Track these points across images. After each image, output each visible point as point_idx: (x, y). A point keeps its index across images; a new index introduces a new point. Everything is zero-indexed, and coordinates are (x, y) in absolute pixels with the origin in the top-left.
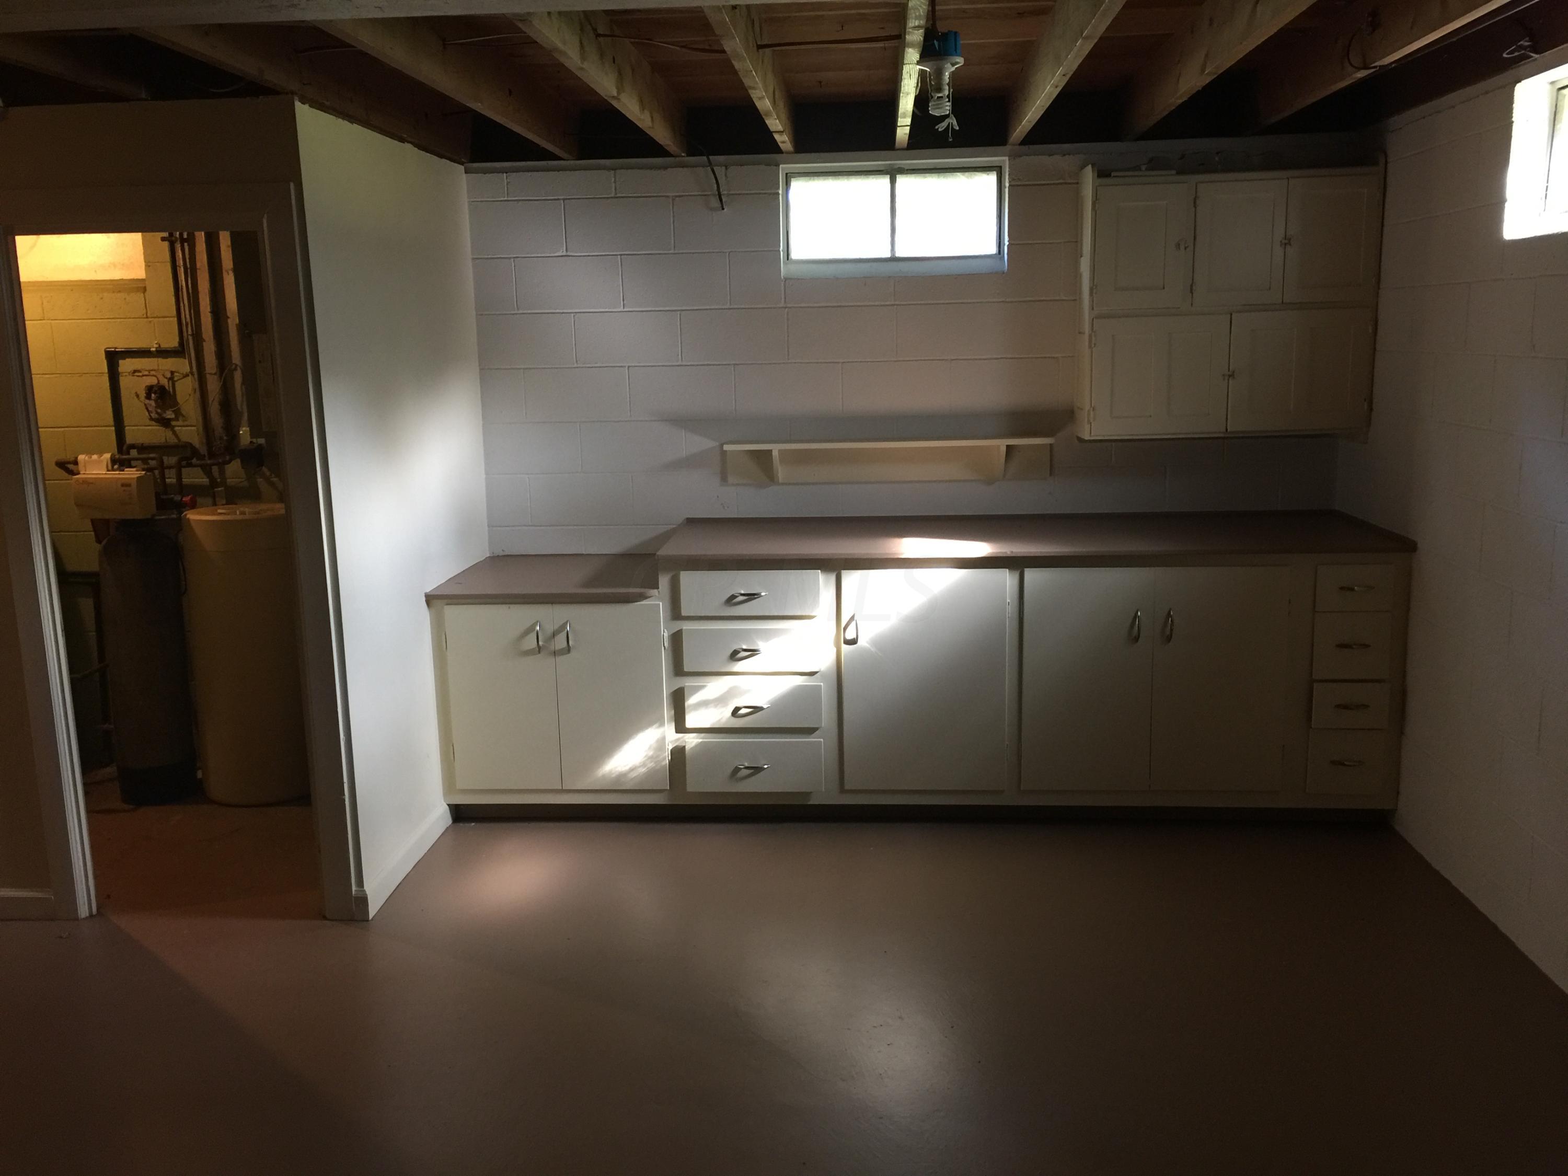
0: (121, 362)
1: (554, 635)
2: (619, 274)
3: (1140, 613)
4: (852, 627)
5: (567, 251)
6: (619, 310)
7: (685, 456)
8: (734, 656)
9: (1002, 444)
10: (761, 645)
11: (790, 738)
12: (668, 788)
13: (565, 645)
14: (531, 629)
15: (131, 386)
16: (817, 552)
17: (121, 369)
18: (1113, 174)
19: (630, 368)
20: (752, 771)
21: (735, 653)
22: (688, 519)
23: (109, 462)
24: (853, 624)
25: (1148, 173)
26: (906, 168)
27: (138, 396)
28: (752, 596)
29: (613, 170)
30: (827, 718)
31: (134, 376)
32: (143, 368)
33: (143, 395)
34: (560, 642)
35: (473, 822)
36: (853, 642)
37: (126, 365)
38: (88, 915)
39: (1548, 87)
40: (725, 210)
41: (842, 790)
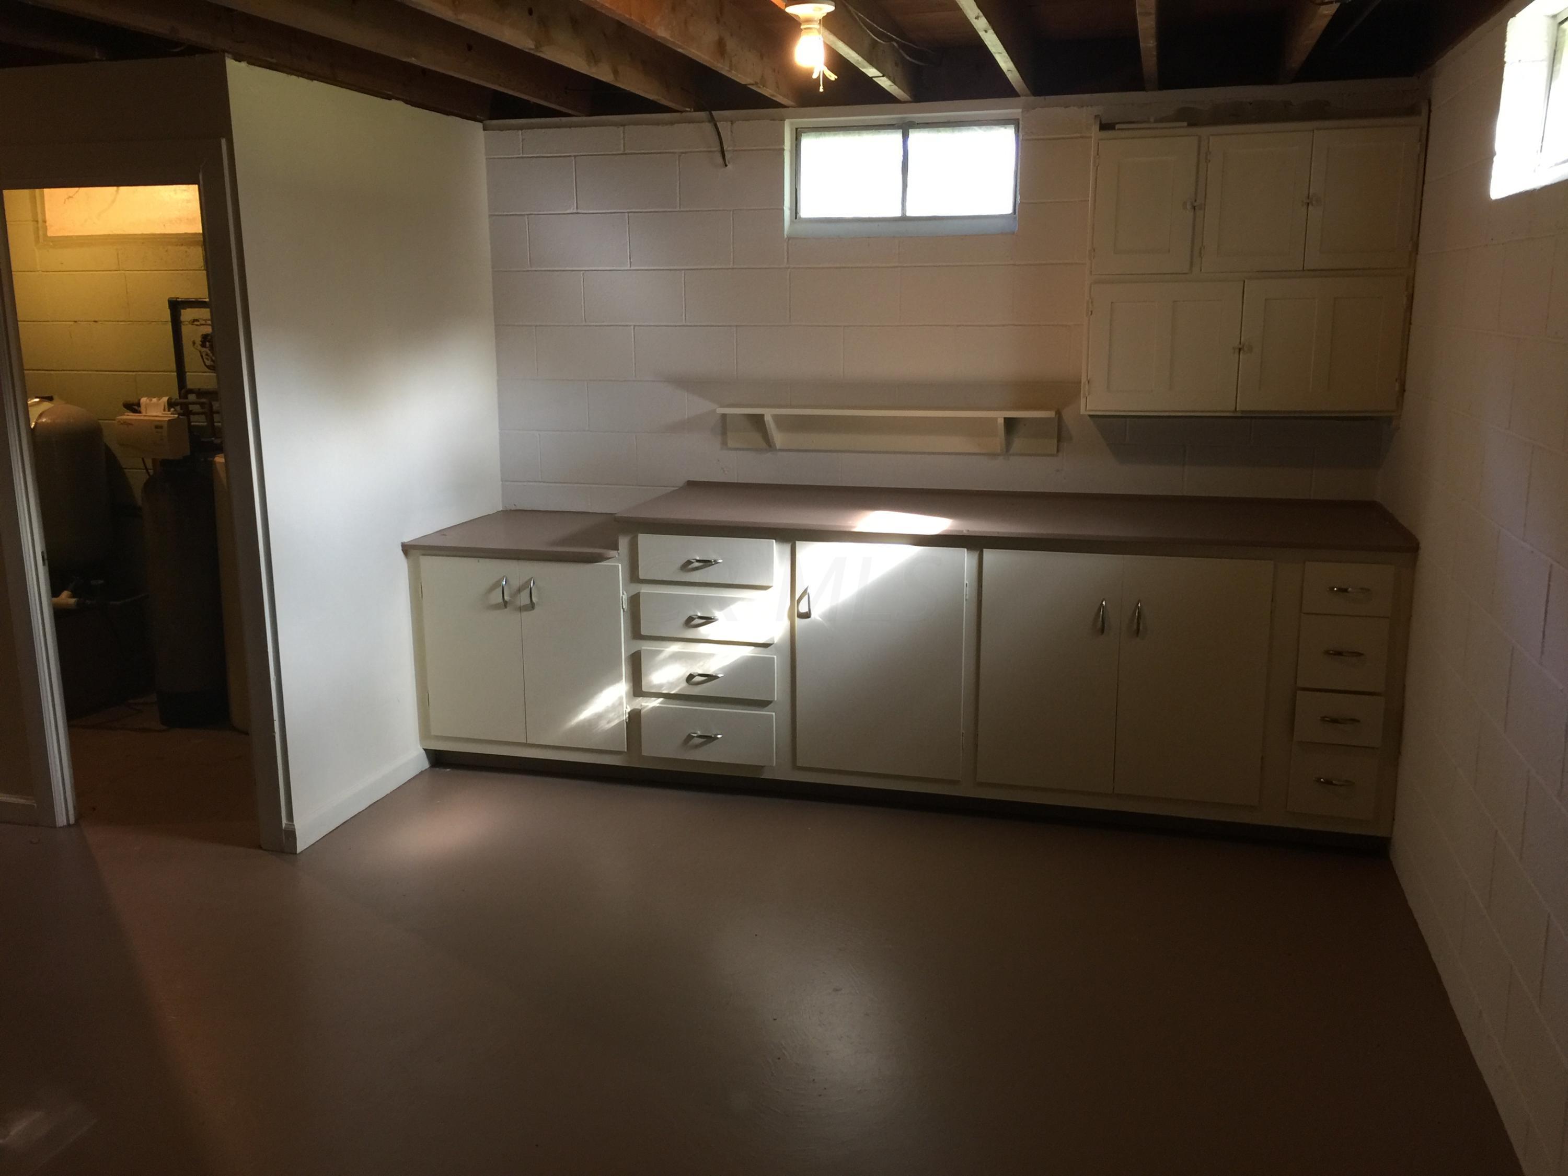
0: (183, 311)
1: (519, 590)
2: (626, 232)
3: (1106, 603)
4: (804, 601)
5: (577, 208)
6: (626, 268)
7: (686, 417)
8: (690, 622)
9: (1000, 416)
10: (717, 614)
11: (742, 710)
12: (626, 750)
13: (528, 602)
14: (497, 584)
15: (191, 334)
16: (778, 521)
17: (182, 318)
18: (1117, 126)
19: (636, 328)
20: (705, 740)
21: (691, 619)
22: (688, 481)
23: (166, 404)
24: (805, 599)
25: (1155, 125)
26: (917, 122)
27: (194, 343)
28: (707, 563)
29: (621, 126)
30: (779, 692)
31: (193, 324)
32: (201, 317)
33: (198, 341)
34: (524, 599)
35: (448, 768)
36: (807, 615)
37: (187, 315)
38: (65, 824)
39: (1549, 21)
40: (729, 166)
41: (795, 767)
